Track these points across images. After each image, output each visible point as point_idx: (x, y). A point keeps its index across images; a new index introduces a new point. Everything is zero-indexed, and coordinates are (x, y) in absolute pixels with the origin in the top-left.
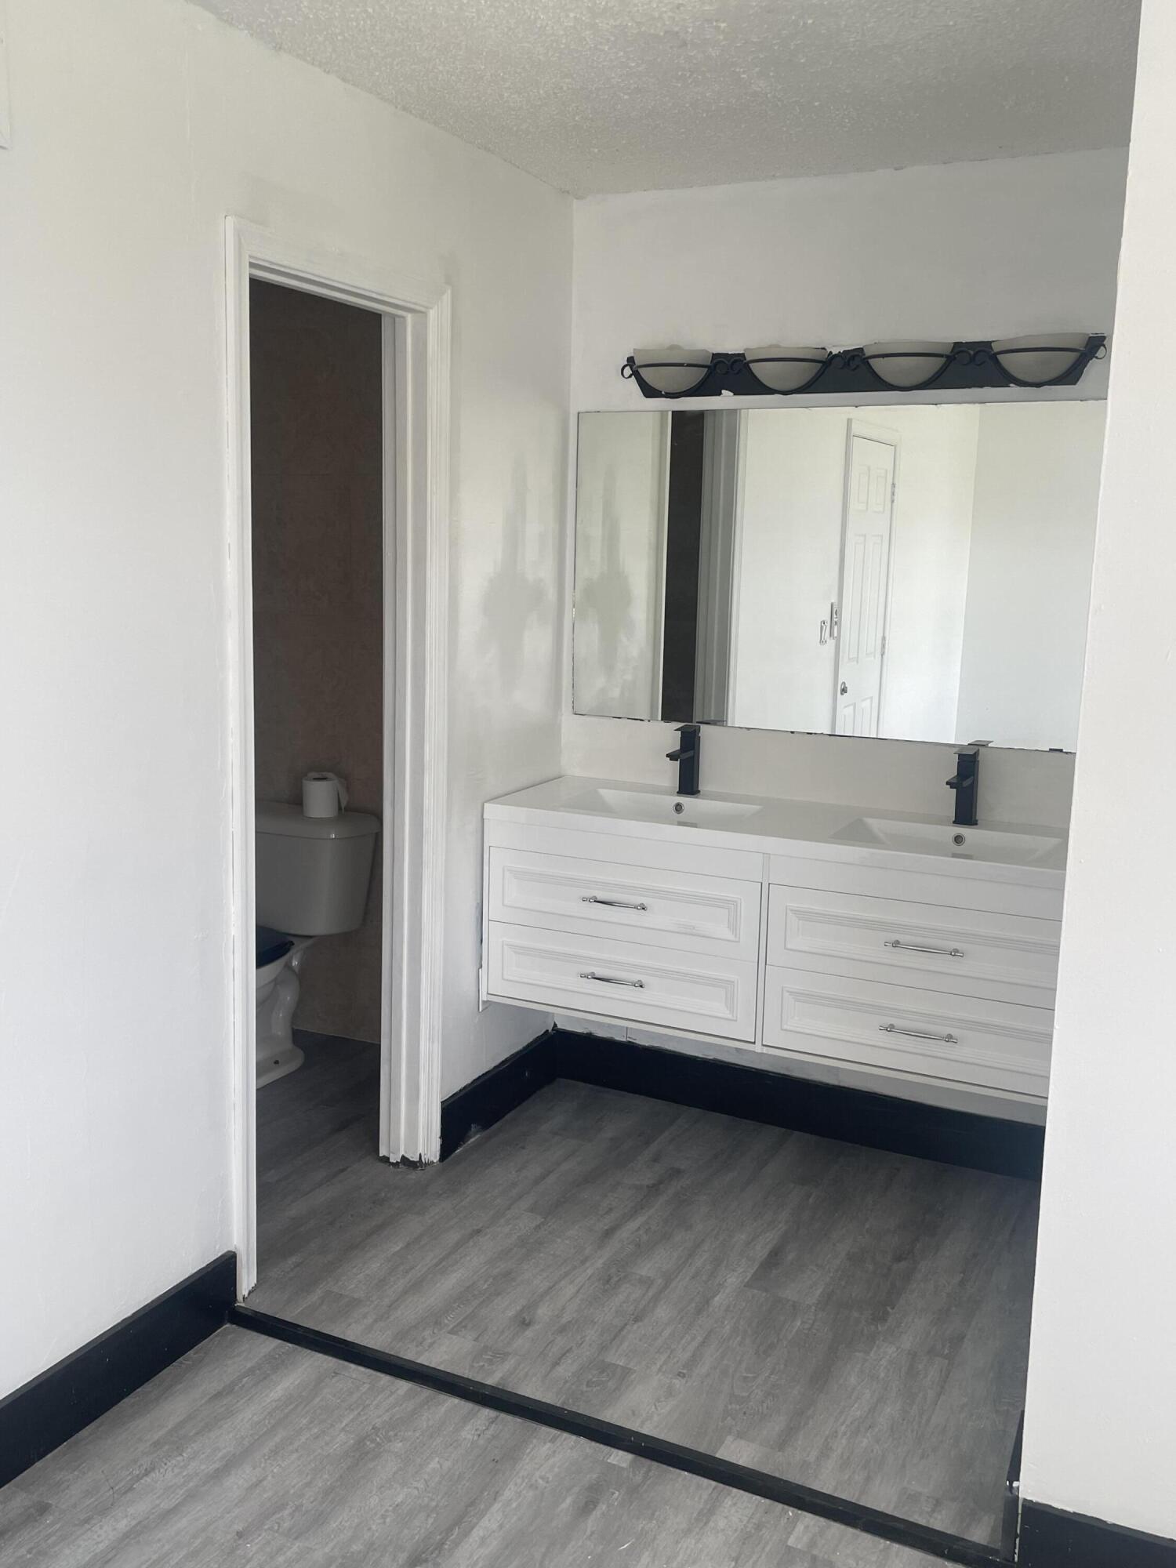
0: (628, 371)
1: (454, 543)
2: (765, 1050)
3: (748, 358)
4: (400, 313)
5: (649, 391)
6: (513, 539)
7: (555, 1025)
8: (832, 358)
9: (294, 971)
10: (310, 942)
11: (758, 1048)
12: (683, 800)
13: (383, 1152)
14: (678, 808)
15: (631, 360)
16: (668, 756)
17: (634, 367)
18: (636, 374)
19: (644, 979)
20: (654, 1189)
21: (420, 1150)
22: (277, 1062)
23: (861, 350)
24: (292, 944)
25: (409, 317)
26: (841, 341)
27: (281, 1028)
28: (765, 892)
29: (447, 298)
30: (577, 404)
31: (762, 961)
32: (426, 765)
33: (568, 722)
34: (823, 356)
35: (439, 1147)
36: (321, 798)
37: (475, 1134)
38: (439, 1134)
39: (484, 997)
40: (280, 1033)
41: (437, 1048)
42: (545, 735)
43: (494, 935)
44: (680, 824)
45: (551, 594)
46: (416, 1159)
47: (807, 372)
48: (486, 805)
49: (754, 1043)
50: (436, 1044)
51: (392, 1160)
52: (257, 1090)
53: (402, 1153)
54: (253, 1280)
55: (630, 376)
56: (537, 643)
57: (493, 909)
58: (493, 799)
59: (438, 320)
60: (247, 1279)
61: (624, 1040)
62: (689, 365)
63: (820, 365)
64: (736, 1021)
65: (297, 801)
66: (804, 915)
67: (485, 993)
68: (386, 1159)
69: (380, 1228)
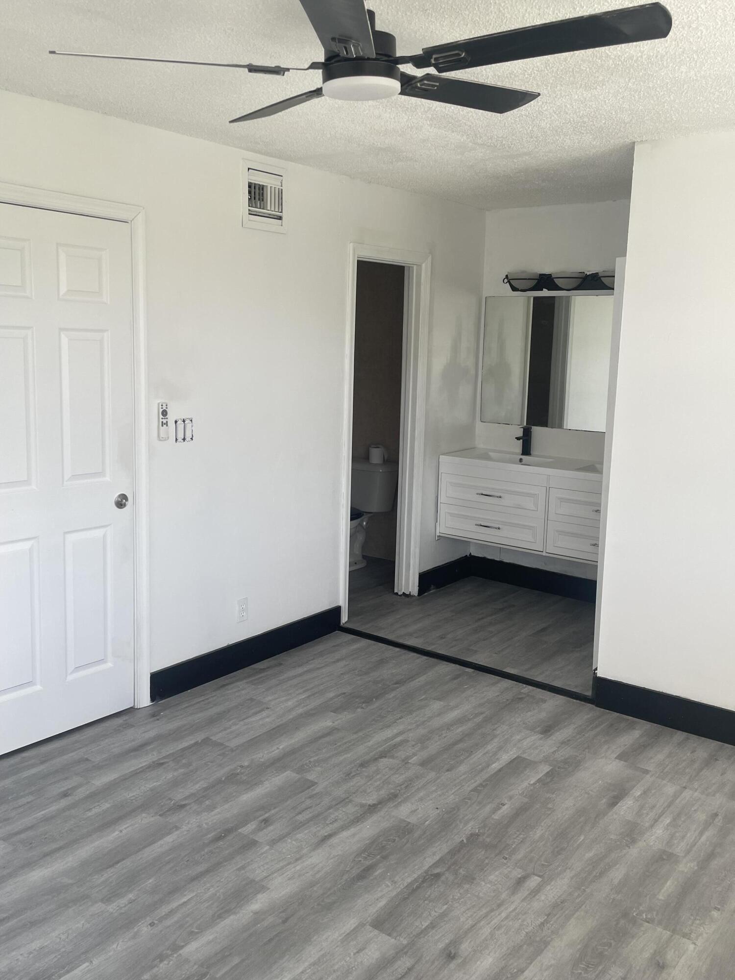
0: (506, 280)
1: (430, 351)
2: (547, 555)
3: (553, 277)
4: (412, 266)
5: (514, 289)
6: (455, 349)
7: (470, 554)
8: (587, 276)
9: (363, 528)
10: (372, 514)
11: (544, 554)
12: (523, 457)
13: (396, 591)
14: (521, 460)
15: (507, 276)
16: (516, 438)
17: (508, 279)
18: (509, 282)
19: (500, 526)
20: (502, 610)
21: (410, 590)
22: (356, 563)
23: (598, 273)
24: (363, 515)
25: (415, 266)
26: (590, 269)
27: (358, 551)
28: (548, 490)
29: (430, 259)
30: (485, 294)
31: (547, 519)
32: (416, 438)
33: (479, 425)
34: (583, 275)
35: (417, 590)
36: (376, 455)
37: (433, 589)
38: (418, 585)
39: (438, 534)
40: (357, 553)
41: (418, 551)
42: (468, 430)
43: (443, 509)
44: (522, 464)
45: (473, 372)
46: (408, 593)
47: (576, 283)
48: (441, 456)
49: (542, 552)
50: (417, 549)
51: (399, 594)
52: (349, 572)
53: (403, 591)
54: (347, 619)
55: (507, 283)
56: (465, 391)
57: (442, 498)
58: (443, 454)
59: (426, 268)
60: (344, 618)
61: (498, 560)
62: (529, 279)
63: (582, 279)
64: (535, 543)
65: (367, 458)
66: (562, 500)
67: (438, 532)
68: (397, 594)
69: (393, 611)
